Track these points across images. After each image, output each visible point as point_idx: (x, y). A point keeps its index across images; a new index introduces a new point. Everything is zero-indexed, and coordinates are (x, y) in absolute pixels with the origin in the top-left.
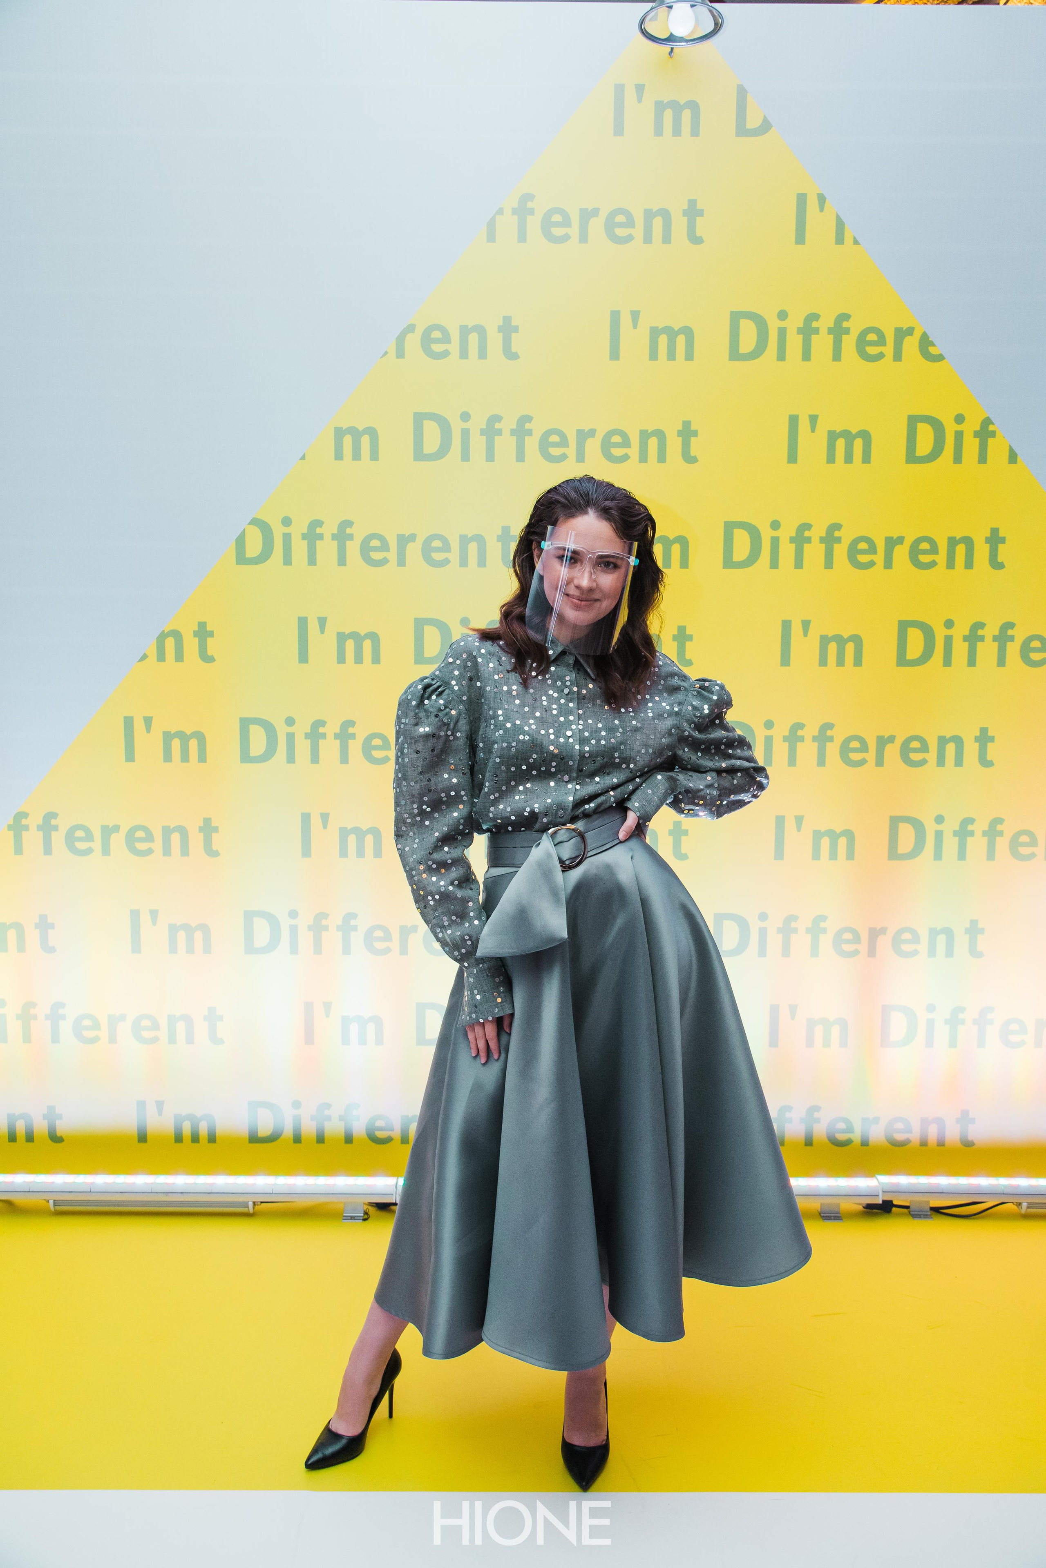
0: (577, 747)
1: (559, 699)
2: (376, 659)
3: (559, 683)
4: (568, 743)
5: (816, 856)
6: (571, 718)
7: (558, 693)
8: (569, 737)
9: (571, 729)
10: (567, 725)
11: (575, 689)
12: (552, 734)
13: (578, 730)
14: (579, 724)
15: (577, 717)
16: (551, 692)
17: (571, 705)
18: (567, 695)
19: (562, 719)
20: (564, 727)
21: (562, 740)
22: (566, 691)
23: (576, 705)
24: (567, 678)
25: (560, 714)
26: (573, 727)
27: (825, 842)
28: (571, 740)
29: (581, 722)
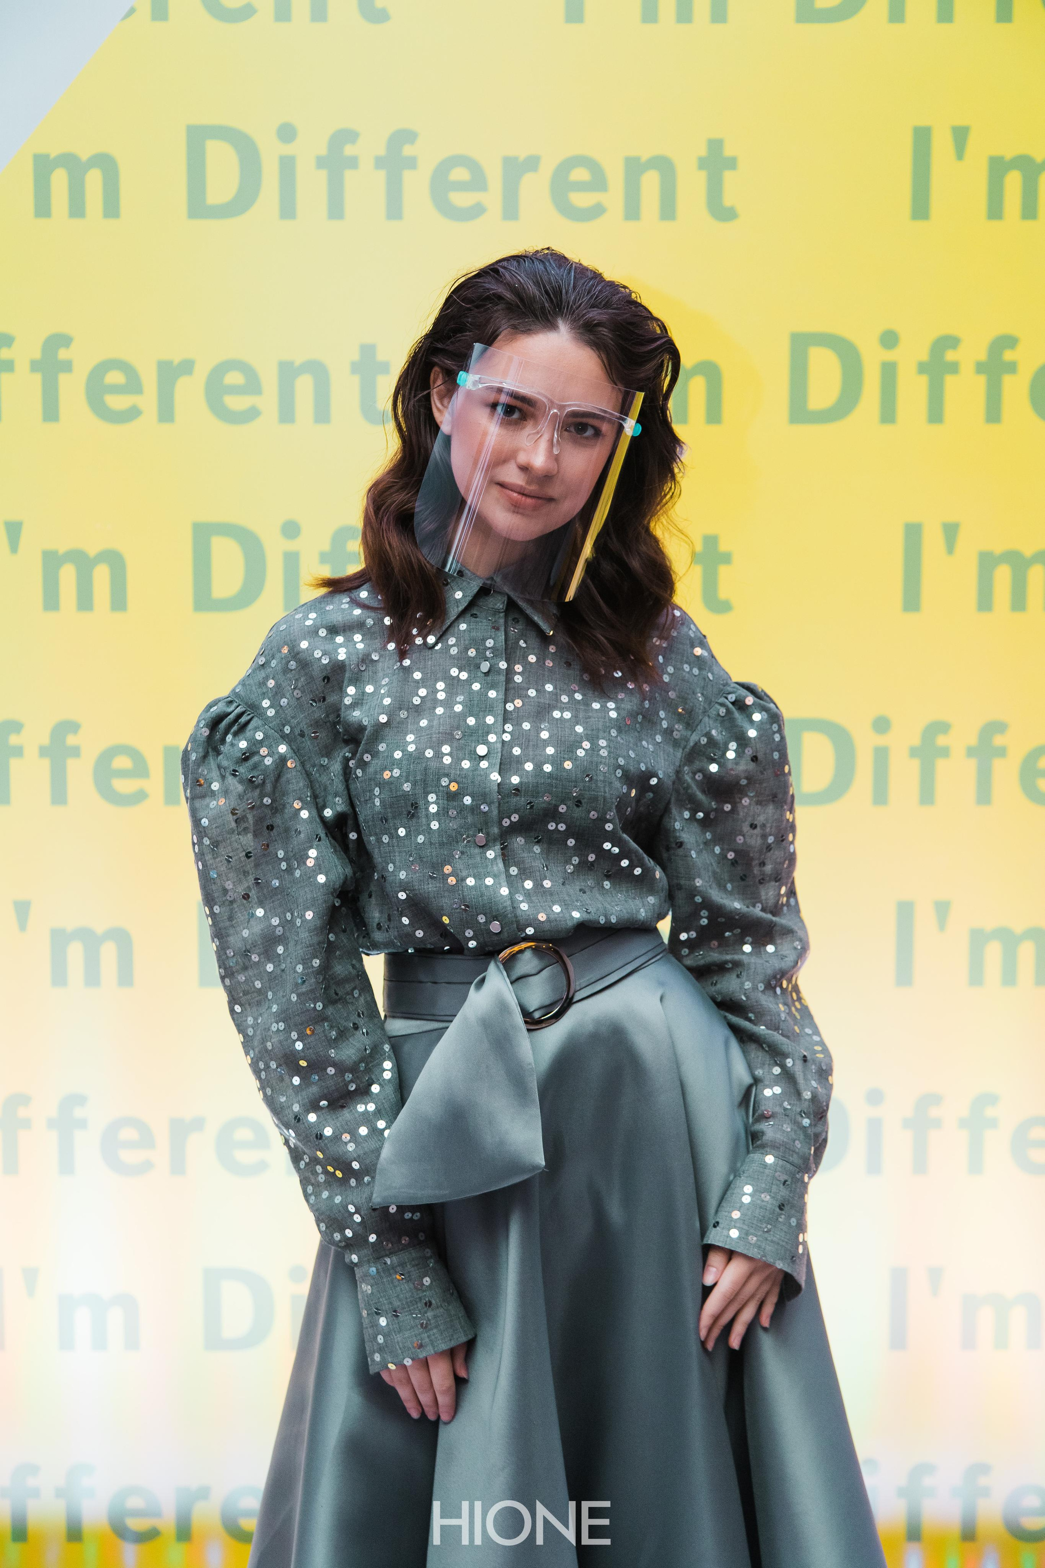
0: (495, 777)
1: (469, 682)
2: (119, 602)
3: (472, 653)
4: (476, 770)
5: (976, 977)
6: (490, 720)
7: (469, 672)
8: (482, 758)
9: (486, 742)
10: (480, 733)
11: (503, 665)
12: (447, 754)
13: (499, 745)
14: (504, 731)
15: (500, 719)
16: (454, 672)
17: (492, 694)
18: (487, 674)
19: (471, 721)
20: (474, 738)
21: (466, 764)
22: (485, 666)
23: (502, 696)
24: (490, 643)
25: (470, 710)
26: (492, 738)
27: (994, 952)
28: (484, 764)
29: (509, 727)
